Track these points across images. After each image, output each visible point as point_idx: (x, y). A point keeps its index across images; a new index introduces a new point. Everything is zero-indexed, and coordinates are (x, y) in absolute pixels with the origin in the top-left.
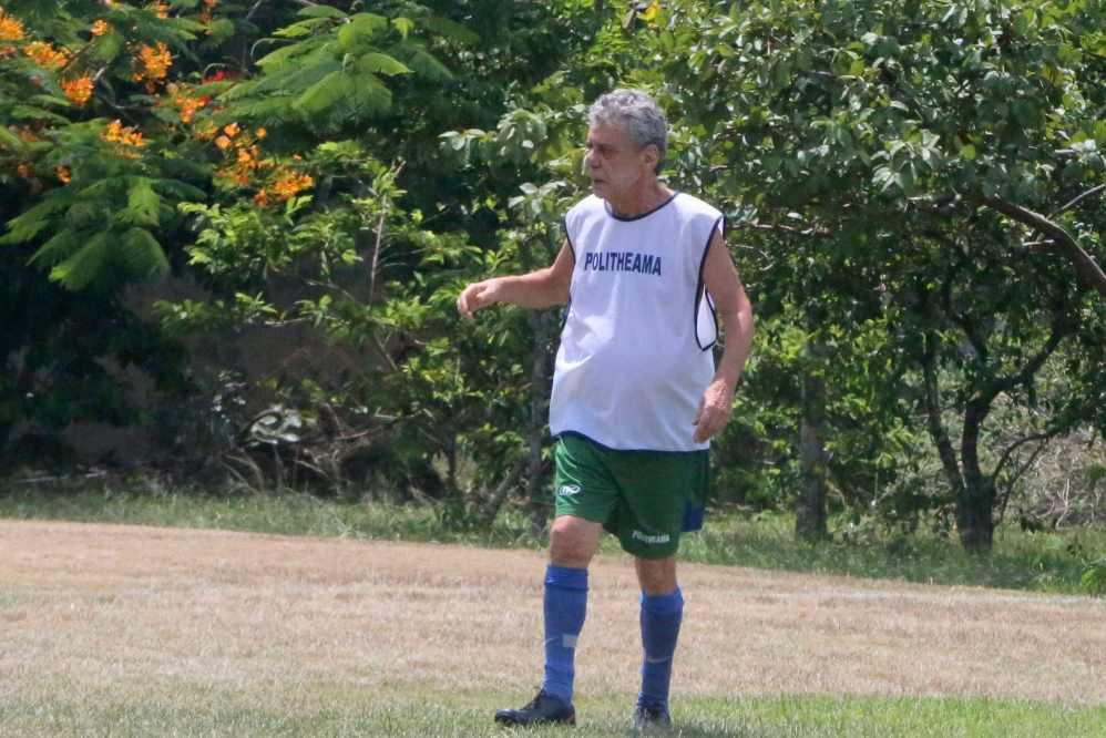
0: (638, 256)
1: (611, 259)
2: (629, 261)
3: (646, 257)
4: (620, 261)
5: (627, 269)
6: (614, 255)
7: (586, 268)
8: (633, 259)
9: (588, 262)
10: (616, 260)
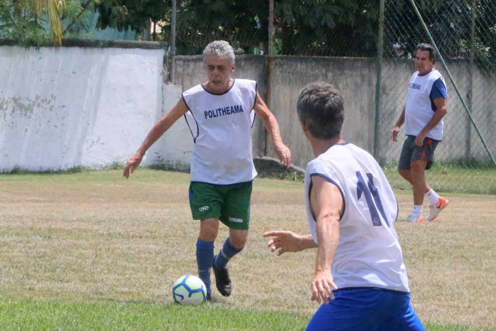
0: (232, 107)
1: (218, 112)
2: (229, 110)
3: (235, 107)
4: (223, 111)
5: (229, 114)
6: (219, 110)
7: (206, 118)
8: (230, 109)
9: (206, 115)
10: (221, 111)
